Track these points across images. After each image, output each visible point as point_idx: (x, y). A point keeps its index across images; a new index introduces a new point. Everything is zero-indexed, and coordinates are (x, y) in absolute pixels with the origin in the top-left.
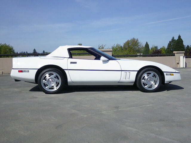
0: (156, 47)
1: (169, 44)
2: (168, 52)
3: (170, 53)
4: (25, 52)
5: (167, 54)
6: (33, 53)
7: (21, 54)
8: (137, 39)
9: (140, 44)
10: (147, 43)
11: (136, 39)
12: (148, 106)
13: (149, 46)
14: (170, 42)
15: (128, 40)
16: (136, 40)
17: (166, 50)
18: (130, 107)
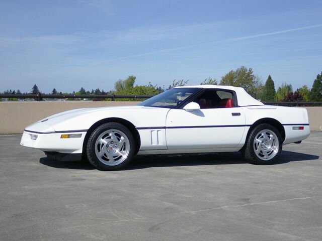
0: (289, 88)
1: (315, 81)
2: (313, 99)
3: (317, 101)
4: (16, 92)
5: (312, 102)
6: (32, 94)
7: (7, 95)
8: (250, 70)
9: (255, 80)
10: (270, 78)
11: (248, 69)
12: (304, 198)
13: (274, 84)
14: (318, 77)
15: (232, 71)
16: (248, 71)
17: (311, 93)
18: (271, 200)
